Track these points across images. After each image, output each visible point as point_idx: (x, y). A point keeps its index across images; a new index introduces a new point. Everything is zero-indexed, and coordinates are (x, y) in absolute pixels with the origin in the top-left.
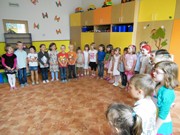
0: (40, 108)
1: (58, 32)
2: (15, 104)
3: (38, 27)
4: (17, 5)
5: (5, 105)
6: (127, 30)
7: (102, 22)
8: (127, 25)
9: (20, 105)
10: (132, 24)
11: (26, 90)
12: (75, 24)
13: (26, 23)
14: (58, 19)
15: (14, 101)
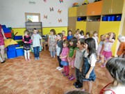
0: (48, 77)
1: (60, 21)
2: (31, 72)
3: (46, 17)
4: (34, 3)
5: (25, 71)
6: (115, 20)
7: (93, 14)
8: (115, 15)
9: (34, 73)
10: (120, 15)
11: (38, 62)
12: (72, 16)
13: (39, 15)
14: (60, 12)
15: (31, 69)
